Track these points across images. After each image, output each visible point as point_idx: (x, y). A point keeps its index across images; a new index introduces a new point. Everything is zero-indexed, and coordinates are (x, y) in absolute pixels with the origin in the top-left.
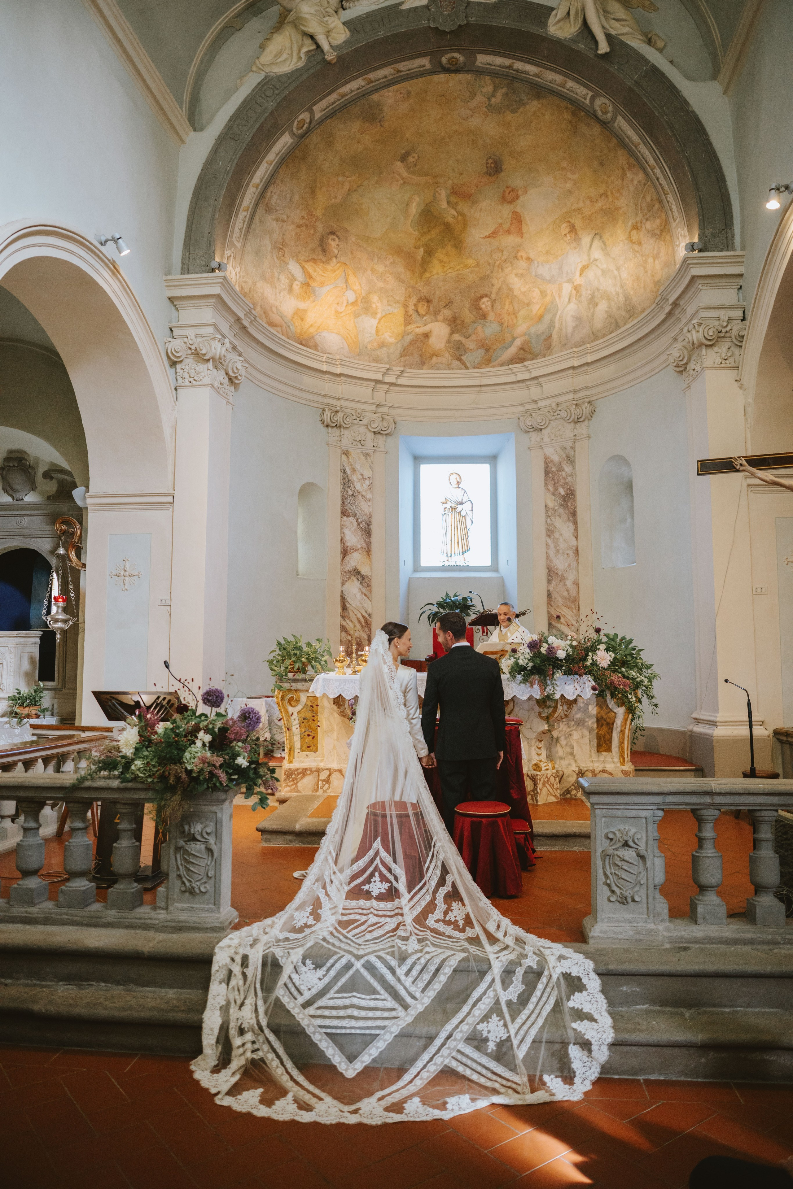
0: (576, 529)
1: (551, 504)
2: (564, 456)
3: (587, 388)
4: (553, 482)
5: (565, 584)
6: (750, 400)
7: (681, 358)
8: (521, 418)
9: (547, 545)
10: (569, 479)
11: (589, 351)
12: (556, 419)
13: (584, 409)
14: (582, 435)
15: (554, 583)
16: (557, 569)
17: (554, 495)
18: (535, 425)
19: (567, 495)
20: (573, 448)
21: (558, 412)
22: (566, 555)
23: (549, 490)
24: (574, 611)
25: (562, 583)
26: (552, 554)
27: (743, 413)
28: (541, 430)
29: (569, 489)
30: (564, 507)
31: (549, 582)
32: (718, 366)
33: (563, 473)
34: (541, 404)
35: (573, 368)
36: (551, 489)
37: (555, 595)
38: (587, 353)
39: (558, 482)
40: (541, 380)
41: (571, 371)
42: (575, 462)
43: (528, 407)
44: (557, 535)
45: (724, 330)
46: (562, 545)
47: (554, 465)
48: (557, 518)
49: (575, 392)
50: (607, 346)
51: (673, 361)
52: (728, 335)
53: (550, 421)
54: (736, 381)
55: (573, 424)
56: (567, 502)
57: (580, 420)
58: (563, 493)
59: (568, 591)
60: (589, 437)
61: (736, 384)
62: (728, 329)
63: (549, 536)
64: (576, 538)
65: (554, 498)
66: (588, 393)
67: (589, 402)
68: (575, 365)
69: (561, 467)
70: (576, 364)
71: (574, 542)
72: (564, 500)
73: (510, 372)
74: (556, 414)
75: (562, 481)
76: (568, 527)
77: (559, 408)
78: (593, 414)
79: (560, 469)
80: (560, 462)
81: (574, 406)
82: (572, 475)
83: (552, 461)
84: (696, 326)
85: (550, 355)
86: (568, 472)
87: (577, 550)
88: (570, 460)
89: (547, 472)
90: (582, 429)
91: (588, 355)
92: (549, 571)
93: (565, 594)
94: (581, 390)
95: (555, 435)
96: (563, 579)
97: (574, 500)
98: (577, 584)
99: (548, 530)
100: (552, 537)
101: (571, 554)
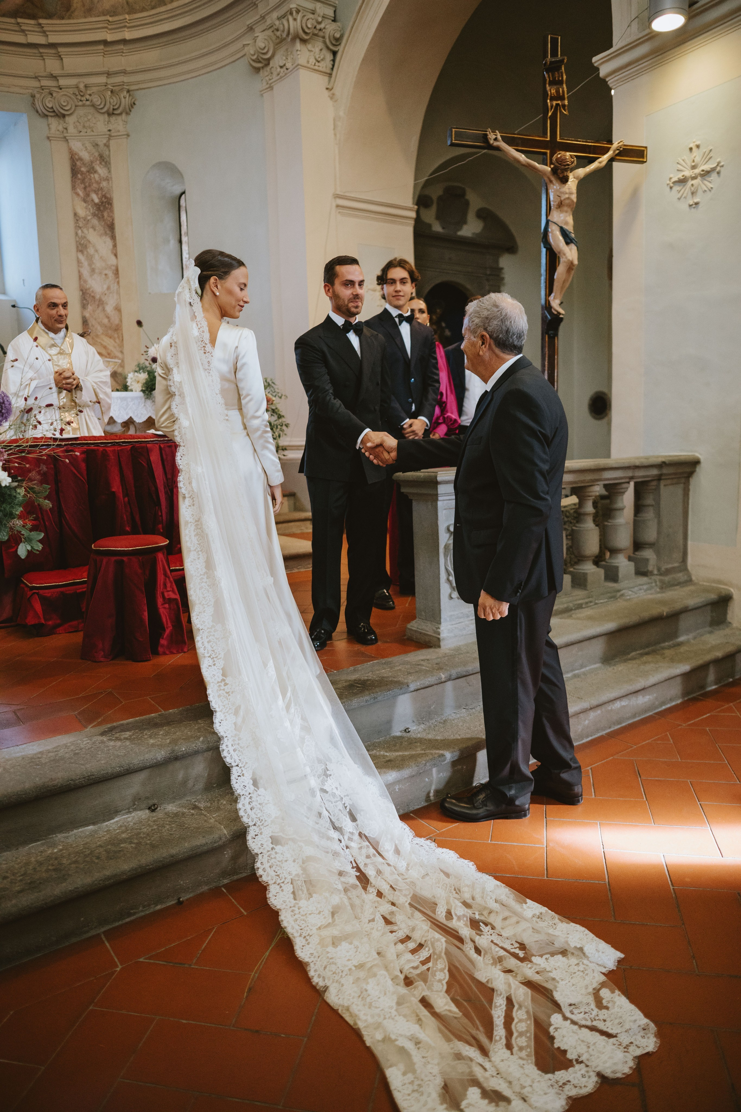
0: (115, 246)
1: (82, 212)
2: (97, 154)
3: (124, 72)
4: (83, 186)
5: (104, 310)
6: (341, 114)
7: (265, 51)
8: (37, 96)
9: (79, 261)
10: (104, 184)
11: (128, 25)
12: (84, 105)
13: (123, 100)
14: (119, 131)
15: (90, 308)
16: (93, 292)
17: (85, 201)
18: (57, 108)
19: (102, 203)
20: (107, 146)
21: (88, 97)
22: (104, 276)
23: (78, 195)
24: (117, 341)
25: (100, 308)
26: (86, 272)
27: (332, 127)
28: (64, 116)
29: (104, 196)
30: (99, 218)
31: (84, 307)
32: (312, 67)
33: (96, 176)
34: (62, 82)
35: (105, 43)
36: (81, 193)
37: (92, 322)
38: (125, 26)
39: (90, 186)
40: (60, 49)
41: (102, 47)
42: (110, 164)
43: (45, 83)
44: (91, 251)
45: (318, 27)
46: (98, 264)
47: (84, 164)
48: (91, 230)
49: (109, 74)
50: (151, 23)
51: (252, 52)
52: (321, 34)
53: (76, 106)
54: (327, 89)
55: (106, 116)
56: (102, 212)
57: (115, 112)
58: (97, 200)
59: (108, 317)
60: (128, 135)
61: (326, 93)
62: (322, 26)
63: (81, 251)
64: (116, 255)
65: (85, 205)
66: (126, 79)
67: (128, 91)
68: (109, 40)
69: (93, 168)
70: (110, 38)
71: (113, 260)
72: (99, 209)
73: (17, 29)
74: (84, 99)
75: (95, 185)
76: (105, 243)
77: (89, 92)
78: (132, 107)
79: (92, 170)
80: (92, 162)
81: (109, 93)
82: (107, 179)
83: (80, 159)
84: (294, 13)
85: (69, 18)
86: (102, 175)
87: (117, 270)
88: (104, 160)
89: (74, 172)
90: (118, 124)
91: (126, 29)
92: (83, 294)
93: (106, 321)
94: (116, 73)
95: (84, 127)
96: (101, 303)
97: (112, 211)
98: (118, 309)
99: (80, 244)
100: (85, 253)
101: (110, 274)
